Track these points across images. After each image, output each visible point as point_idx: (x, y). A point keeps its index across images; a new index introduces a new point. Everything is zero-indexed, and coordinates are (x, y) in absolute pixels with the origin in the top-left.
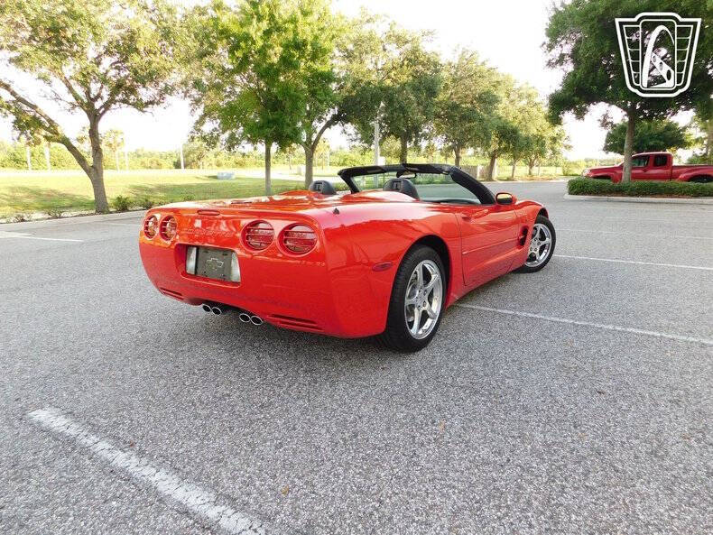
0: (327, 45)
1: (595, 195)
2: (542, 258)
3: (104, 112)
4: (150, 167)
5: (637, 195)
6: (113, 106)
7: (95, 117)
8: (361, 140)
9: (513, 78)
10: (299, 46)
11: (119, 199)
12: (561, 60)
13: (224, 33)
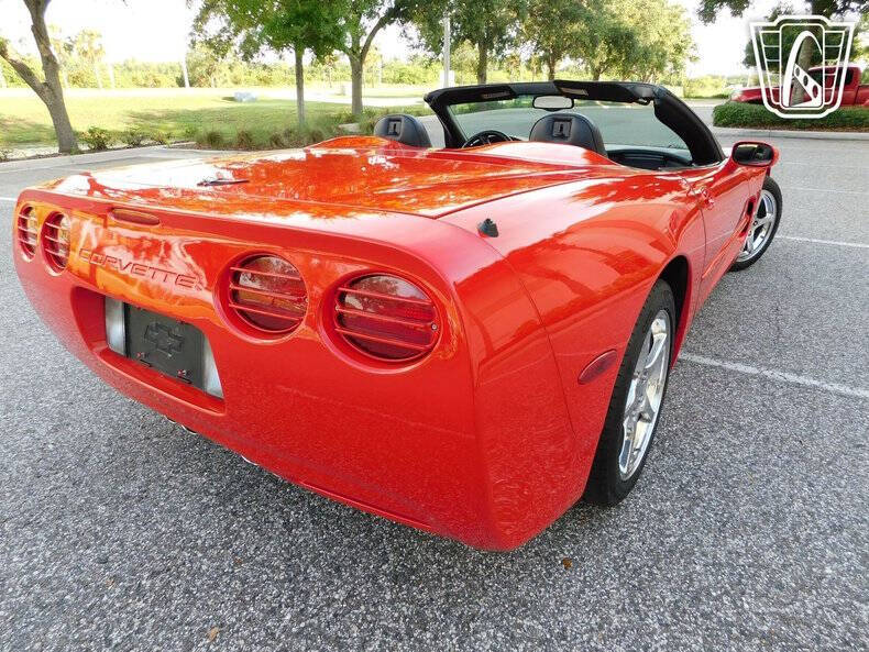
4: (145, 85)
7: (37, 4)
8: (427, 46)
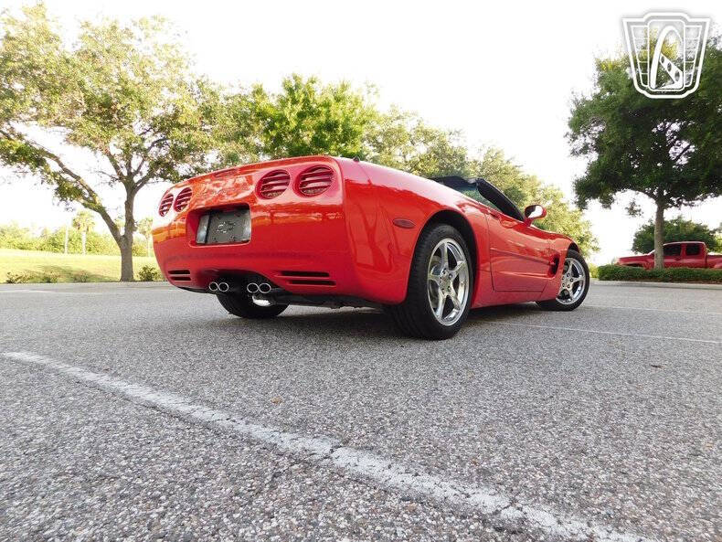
0: (357, 128)
1: (626, 280)
2: (576, 296)
3: (141, 186)
5: (672, 281)
6: (151, 179)
7: (132, 189)
9: (538, 180)
10: (330, 127)
11: (145, 269)
12: (585, 150)
13: (262, 115)
